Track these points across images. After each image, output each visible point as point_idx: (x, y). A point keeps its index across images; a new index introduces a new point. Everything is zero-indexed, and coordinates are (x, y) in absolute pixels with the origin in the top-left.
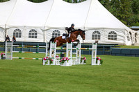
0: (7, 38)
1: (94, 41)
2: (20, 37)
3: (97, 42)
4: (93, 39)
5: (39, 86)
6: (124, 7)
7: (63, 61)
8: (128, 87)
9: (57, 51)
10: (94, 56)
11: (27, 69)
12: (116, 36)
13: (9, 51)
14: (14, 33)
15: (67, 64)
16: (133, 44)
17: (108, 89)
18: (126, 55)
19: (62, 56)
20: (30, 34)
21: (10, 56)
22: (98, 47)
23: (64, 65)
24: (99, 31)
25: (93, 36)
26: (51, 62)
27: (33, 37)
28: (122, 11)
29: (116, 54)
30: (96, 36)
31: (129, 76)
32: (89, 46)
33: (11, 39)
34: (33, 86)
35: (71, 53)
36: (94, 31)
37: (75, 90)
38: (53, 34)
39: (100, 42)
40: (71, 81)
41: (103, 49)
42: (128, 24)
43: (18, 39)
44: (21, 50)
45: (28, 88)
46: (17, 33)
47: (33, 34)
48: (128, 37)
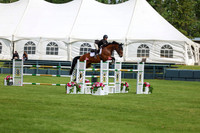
0: (15, 55)
1: (140, 59)
2: (34, 53)
3: (144, 60)
4: (138, 56)
5: (62, 124)
6: (183, 10)
7: (95, 89)
8: (189, 125)
9: (87, 73)
10: (141, 81)
11: (43, 100)
12: (171, 52)
13: (18, 73)
14: (25, 48)
15: (102, 92)
16: (196, 64)
17: (160, 129)
18: (186, 79)
19: (94, 80)
20: (48, 49)
21: (19, 80)
22: (145, 68)
23: (96, 94)
24: (148, 44)
25: (139, 51)
26: (78, 89)
27: (52, 53)
28: (180, 17)
29: (172, 78)
30: (143, 51)
31: (191, 110)
32: (133, 66)
33: (21, 57)
34: (53, 125)
35: (107, 76)
36: (140, 44)
37: (112, 130)
38: (81, 49)
39: (148, 60)
40: (106, 118)
41: (154, 71)
42: (190, 34)
43: (30, 57)
44: (35, 72)
45: (45, 126)
46: (30, 48)
47: (53, 48)
48: (189, 53)
